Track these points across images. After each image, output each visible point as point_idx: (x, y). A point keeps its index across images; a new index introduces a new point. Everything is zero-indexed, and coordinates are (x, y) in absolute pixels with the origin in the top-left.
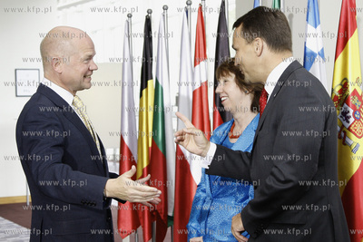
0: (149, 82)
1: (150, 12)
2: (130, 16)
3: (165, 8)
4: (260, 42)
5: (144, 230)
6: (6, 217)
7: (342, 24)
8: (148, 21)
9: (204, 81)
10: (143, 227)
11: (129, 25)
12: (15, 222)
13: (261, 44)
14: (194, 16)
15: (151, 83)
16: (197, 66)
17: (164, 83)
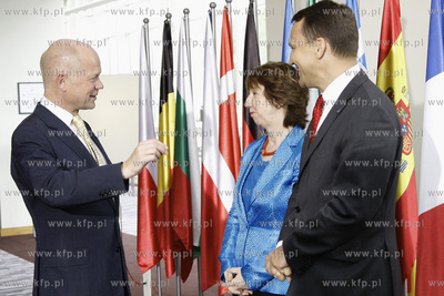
0: (170, 95)
1: (169, 16)
2: (146, 21)
3: (186, 12)
4: (323, 43)
5: (166, 263)
6: (10, 251)
7: (385, 27)
8: (167, 27)
9: (231, 93)
10: (166, 259)
11: (145, 32)
12: (21, 257)
13: (323, 45)
14: (219, 19)
15: (172, 97)
16: (224, 77)
17: (186, 96)
